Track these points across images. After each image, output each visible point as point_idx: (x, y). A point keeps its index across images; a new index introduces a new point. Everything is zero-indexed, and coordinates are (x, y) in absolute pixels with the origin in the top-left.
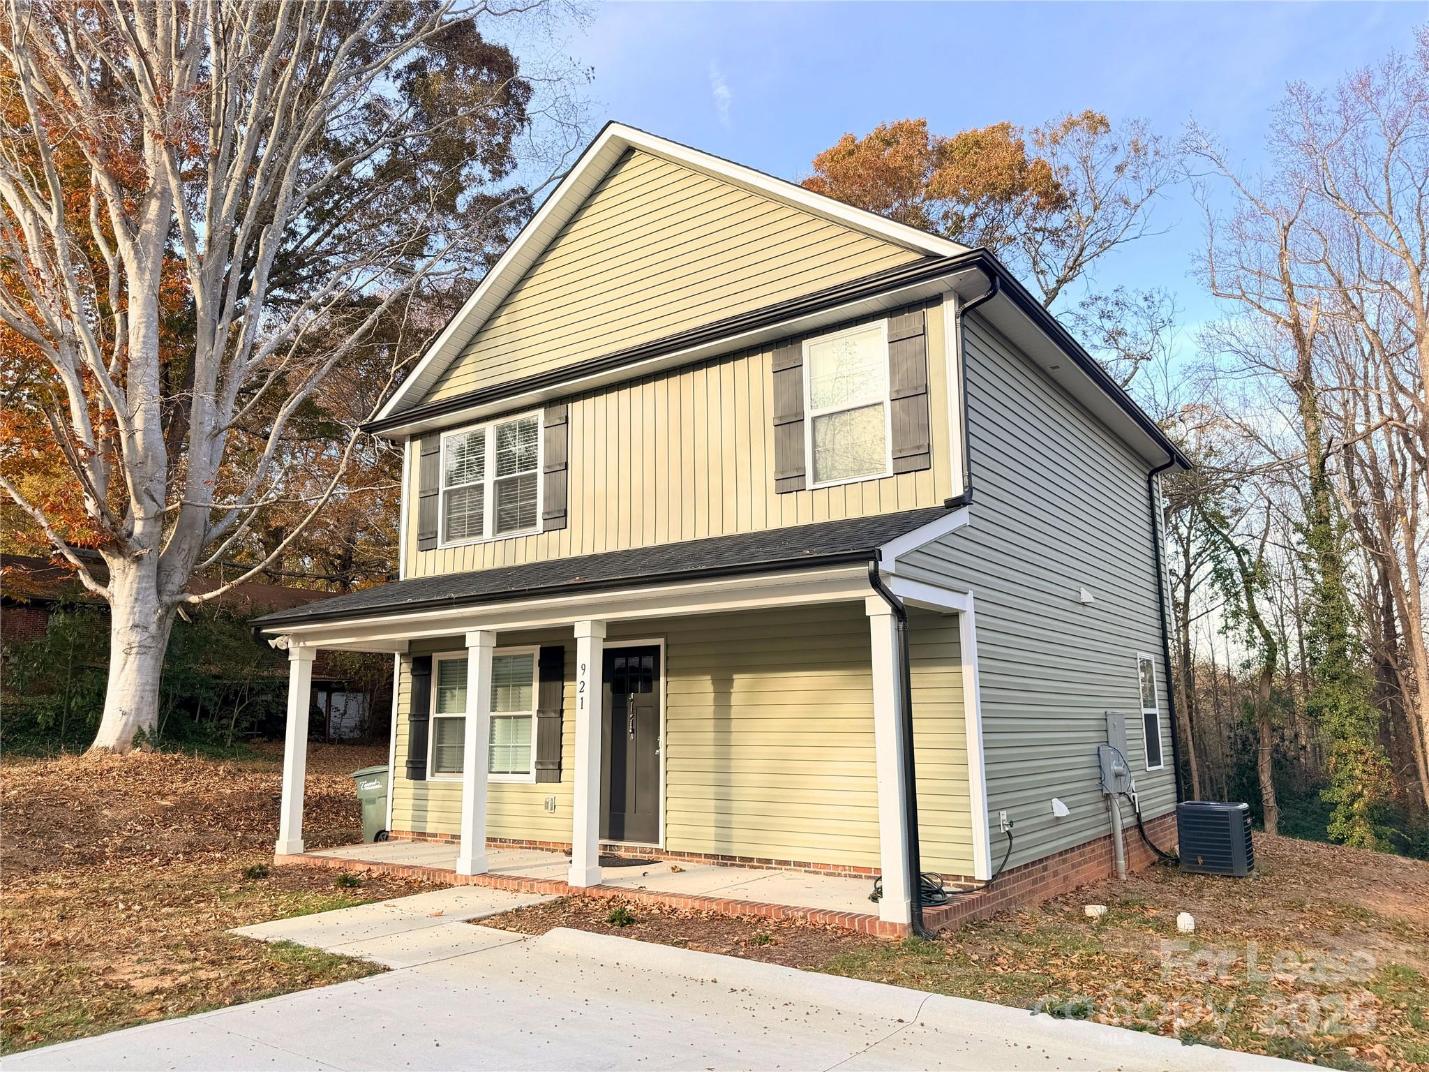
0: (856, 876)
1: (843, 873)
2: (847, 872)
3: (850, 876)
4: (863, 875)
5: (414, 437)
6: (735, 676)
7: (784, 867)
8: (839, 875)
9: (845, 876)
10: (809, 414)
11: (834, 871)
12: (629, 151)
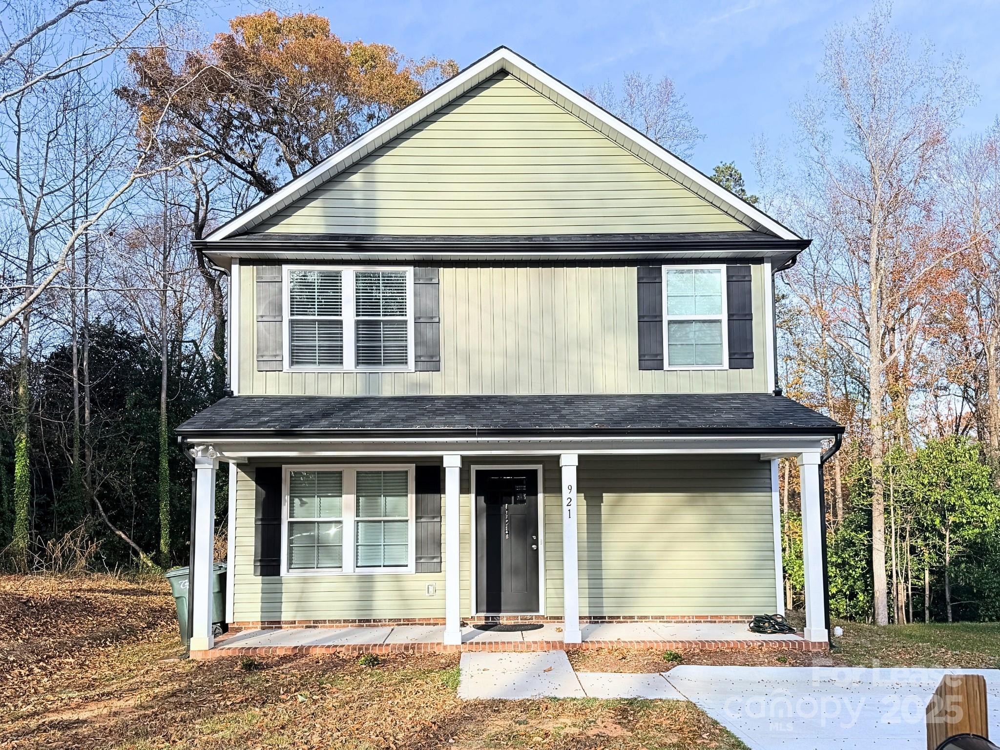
0: (697, 622)
1: (688, 621)
2: (691, 620)
3: (693, 622)
4: (702, 620)
5: (243, 262)
6: (604, 494)
7: (643, 620)
8: (685, 622)
9: (690, 622)
10: (666, 318)
11: (681, 620)
12: (502, 73)
